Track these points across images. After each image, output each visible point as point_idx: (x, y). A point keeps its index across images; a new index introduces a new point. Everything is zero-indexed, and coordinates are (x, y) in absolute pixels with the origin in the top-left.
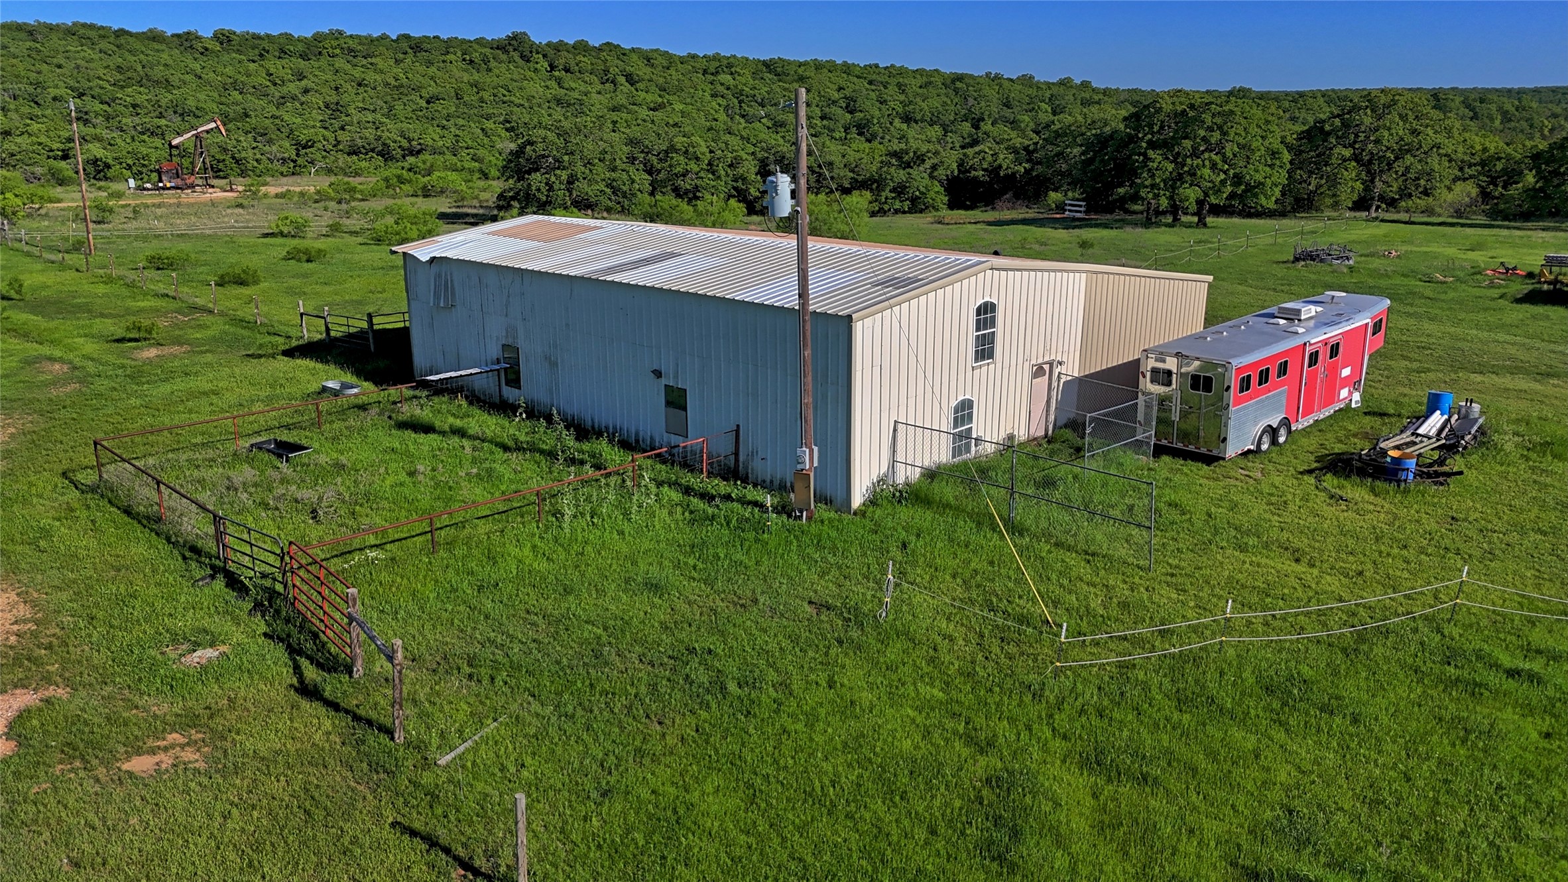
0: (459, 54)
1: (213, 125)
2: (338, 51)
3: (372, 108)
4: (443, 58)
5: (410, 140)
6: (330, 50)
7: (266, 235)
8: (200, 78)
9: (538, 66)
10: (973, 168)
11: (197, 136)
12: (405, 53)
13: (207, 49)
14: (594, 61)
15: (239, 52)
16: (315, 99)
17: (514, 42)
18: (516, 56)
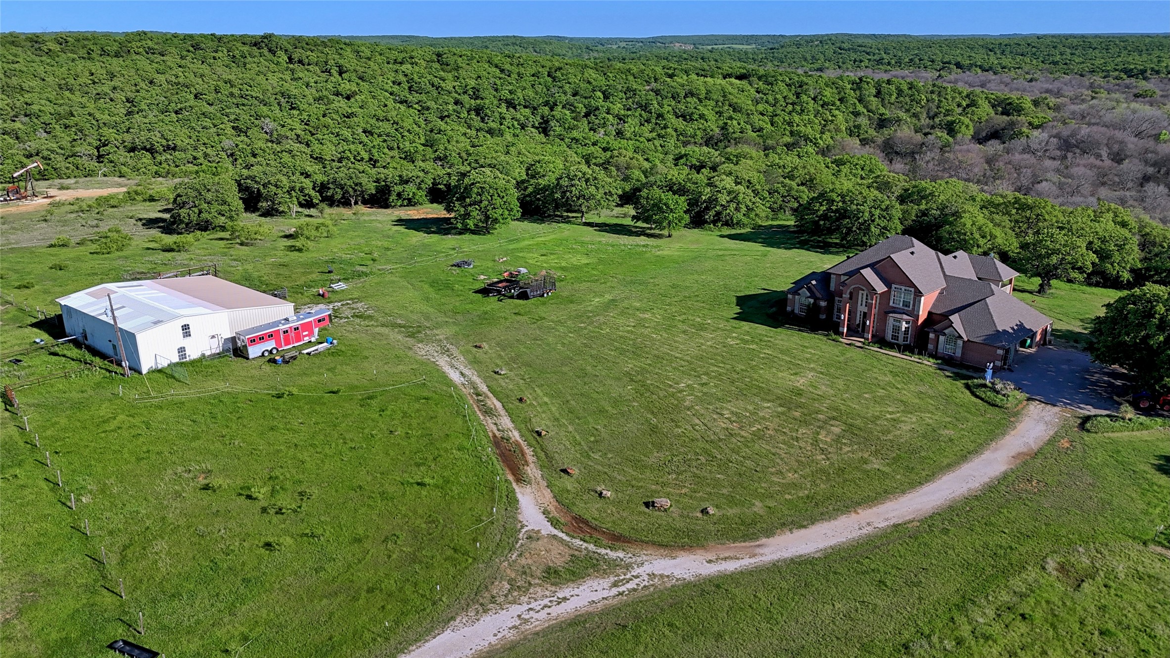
0: (225, 51)
1: (36, 164)
2: (141, 50)
3: (156, 102)
4: (214, 54)
5: (168, 141)
6: (136, 49)
7: (51, 246)
8: (44, 80)
9: (280, 60)
10: (439, 184)
11: (27, 171)
12: (189, 51)
13: (50, 50)
14: (319, 54)
15: (73, 52)
16: (120, 96)
17: (265, 40)
18: (265, 51)
